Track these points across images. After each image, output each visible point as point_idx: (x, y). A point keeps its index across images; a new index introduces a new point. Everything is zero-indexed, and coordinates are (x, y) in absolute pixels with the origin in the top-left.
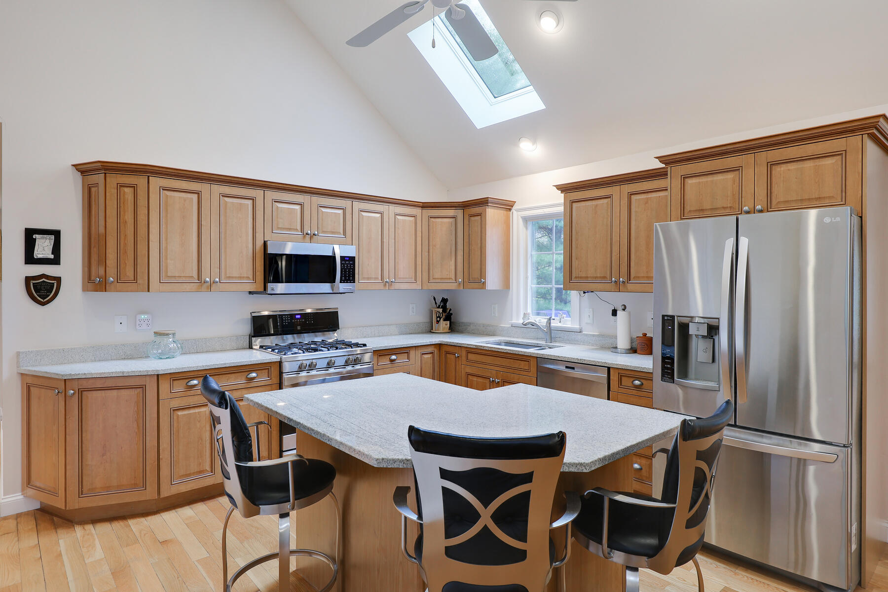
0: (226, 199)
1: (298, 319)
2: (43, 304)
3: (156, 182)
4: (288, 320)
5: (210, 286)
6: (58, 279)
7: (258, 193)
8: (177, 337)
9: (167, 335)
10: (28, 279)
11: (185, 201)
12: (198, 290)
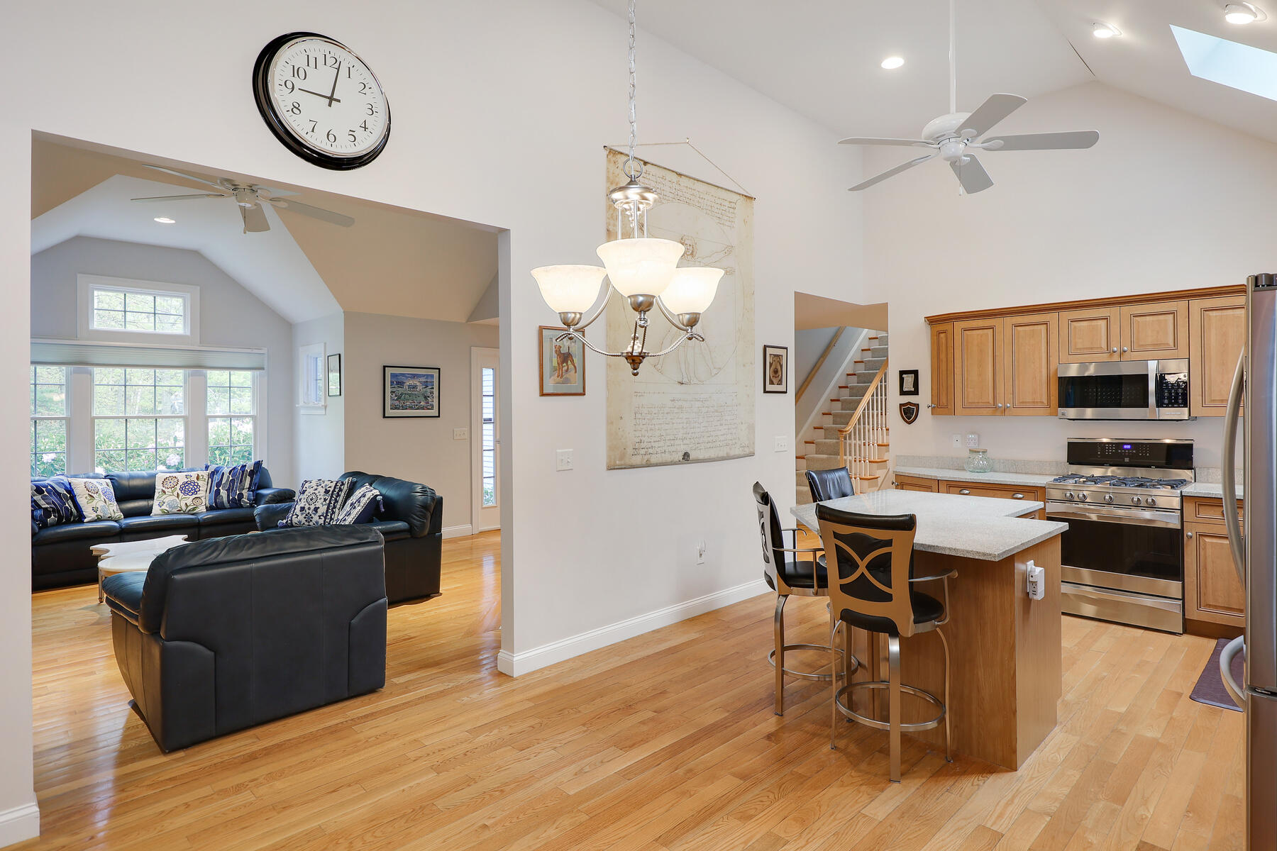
0: (1018, 328)
1: (1127, 449)
2: (909, 423)
3: (959, 325)
4: (1112, 449)
5: (1004, 411)
6: (917, 406)
7: (1052, 317)
8: (988, 455)
9: (979, 452)
10: (901, 405)
11: (981, 336)
12: (994, 414)
